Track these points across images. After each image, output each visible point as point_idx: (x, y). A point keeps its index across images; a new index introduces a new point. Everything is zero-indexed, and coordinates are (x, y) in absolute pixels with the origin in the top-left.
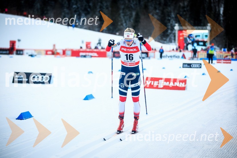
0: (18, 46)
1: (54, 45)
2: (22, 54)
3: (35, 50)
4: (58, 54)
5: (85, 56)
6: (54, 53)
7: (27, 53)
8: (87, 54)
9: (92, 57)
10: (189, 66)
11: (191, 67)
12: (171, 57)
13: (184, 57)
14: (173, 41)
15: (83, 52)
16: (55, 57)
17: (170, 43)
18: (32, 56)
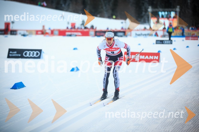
0: (12, 27)
1: (44, 26)
2: (16, 34)
3: (27, 31)
4: (47, 33)
5: (70, 35)
6: (43, 33)
7: (20, 33)
8: (72, 33)
9: (76, 35)
10: (161, 43)
11: (163, 43)
12: (145, 35)
13: (156, 35)
14: (147, 21)
15: (69, 31)
16: (44, 36)
17: (145, 24)
18: (24, 35)
